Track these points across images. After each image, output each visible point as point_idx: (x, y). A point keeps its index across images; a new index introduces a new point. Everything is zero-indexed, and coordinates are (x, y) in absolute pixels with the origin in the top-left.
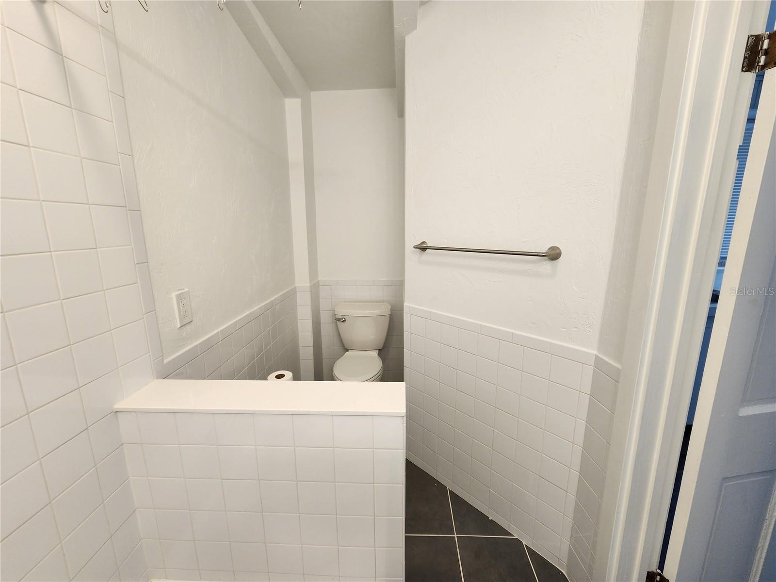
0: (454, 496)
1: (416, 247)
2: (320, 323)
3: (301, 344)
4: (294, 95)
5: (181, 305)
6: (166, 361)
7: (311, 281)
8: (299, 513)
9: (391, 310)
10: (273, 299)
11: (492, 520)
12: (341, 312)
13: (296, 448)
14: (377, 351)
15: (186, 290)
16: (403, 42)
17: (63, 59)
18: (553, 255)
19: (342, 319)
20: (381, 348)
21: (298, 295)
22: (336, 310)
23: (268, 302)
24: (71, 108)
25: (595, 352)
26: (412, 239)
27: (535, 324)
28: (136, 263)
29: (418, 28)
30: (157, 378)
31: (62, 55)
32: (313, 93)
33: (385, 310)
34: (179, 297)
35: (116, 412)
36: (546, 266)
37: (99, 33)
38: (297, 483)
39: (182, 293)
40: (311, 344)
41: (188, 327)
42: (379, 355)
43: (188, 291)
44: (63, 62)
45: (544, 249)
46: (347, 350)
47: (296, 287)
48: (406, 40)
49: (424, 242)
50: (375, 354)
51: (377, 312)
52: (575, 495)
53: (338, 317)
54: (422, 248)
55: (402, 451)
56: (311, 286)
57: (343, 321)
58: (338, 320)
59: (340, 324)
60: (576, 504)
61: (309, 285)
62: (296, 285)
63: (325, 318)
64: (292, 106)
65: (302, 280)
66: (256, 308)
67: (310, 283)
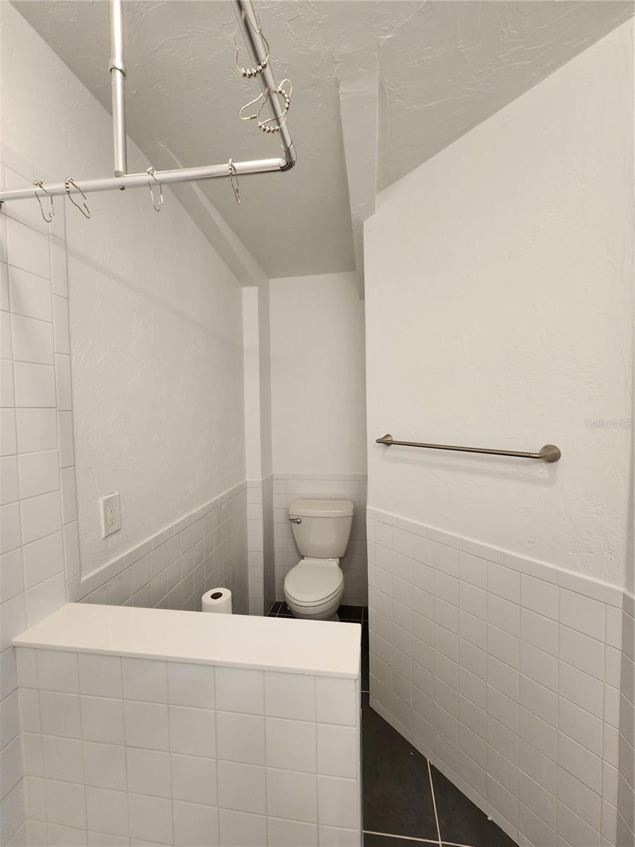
0: (438, 775)
1: (379, 441)
2: (273, 523)
3: (249, 548)
4: (252, 284)
5: (109, 511)
6: (83, 579)
7: (263, 474)
8: (218, 806)
9: (355, 510)
10: (217, 497)
11: (492, 821)
12: (297, 511)
13: (218, 712)
14: (338, 560)
15: (117, 493)
16: (362, 226)
17: (8, 267)
18: (550, 456)
19: (297, 520)
20: (342, 556)
21: (249, 490)
22: (290, 508)
23: (212, 501)
24: (9, 312)
25: (622, 589)
26: (375, 432)
27: (532, 543)
28: (60, 467)
29: (376, 212)
30: (70, 602)
31: (7, 263)
32: (270, 280)
33: (346, 510)
34: (107, 503)
35: (14, 647)
36: (542, 469)
37: (49, 241)
38: (217, 762)
39: (111, 498)
40: (262, 549)
41: (114, 537)
42: (340, 565)
43: (119, 495)
44: (8, 269)
45: (536, 449)
46: (303, 557)
47: (246, 482)
48: (364, 225)
49: (388, 436)
50: (334, 563)
51: (338, 512)
52: (616, 805)
53: (292, 517)
54: (386, 442)
55: (355, 728)
56: (263, 481)
57: (298, 523)
58: (292, 520)
59: (295, 525)
60: (619, 817)
61: (261, 480)
62: (247, 479)
63: (279, 518)
64: (249, 295)
65: (253, 475)
66: (197, 510)
67: (262, 478)
